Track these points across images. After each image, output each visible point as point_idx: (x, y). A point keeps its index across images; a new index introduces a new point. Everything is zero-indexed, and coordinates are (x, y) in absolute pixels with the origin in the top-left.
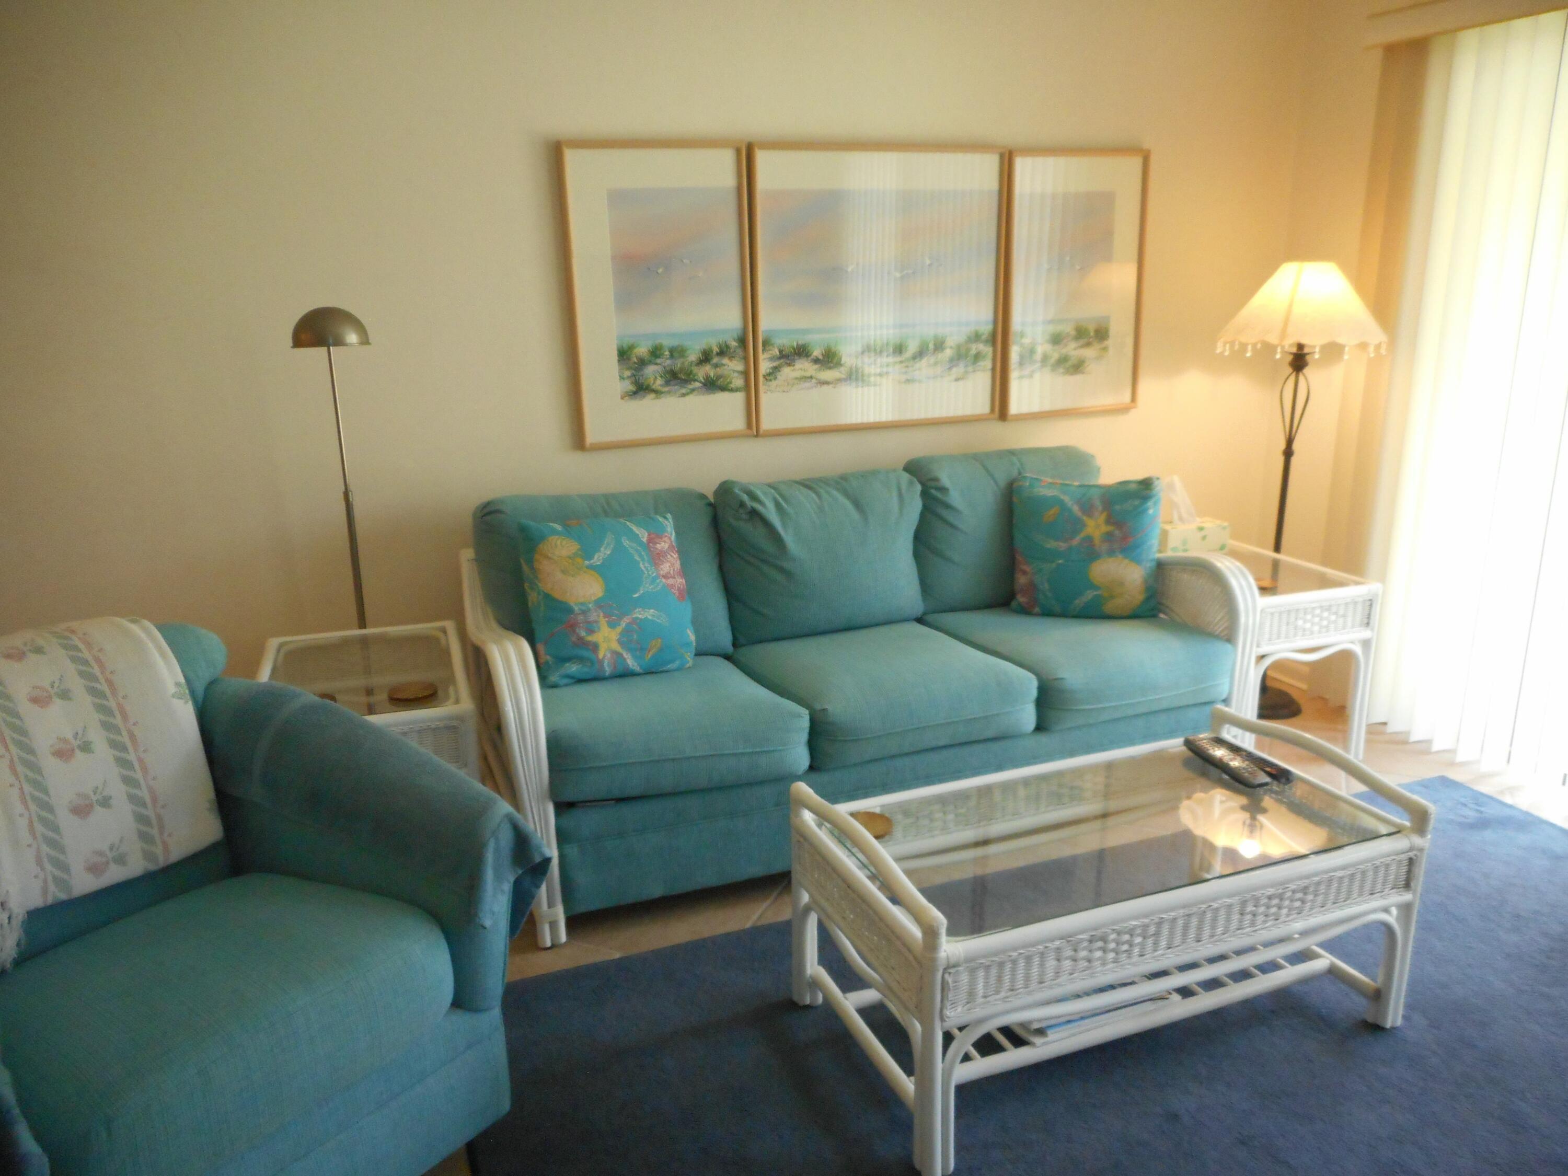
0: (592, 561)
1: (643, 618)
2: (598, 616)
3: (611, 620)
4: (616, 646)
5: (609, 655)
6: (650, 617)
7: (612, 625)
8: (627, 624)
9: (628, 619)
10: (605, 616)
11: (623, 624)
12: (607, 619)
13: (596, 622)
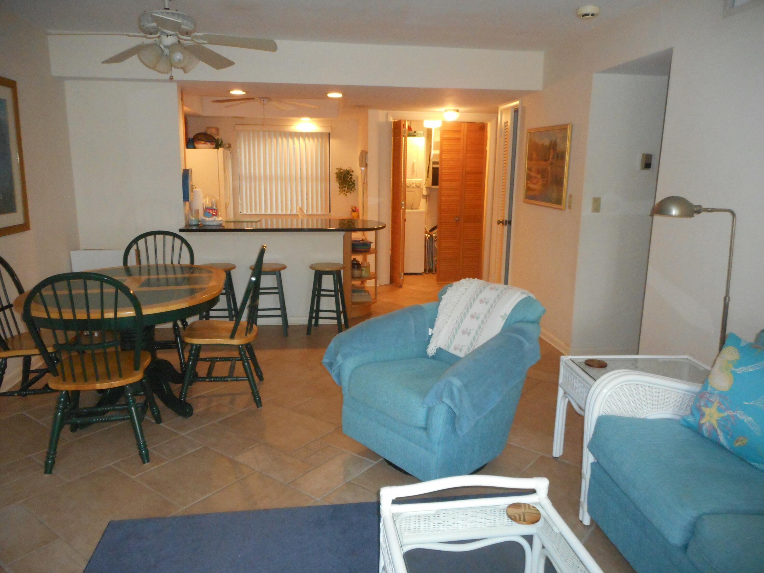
0: (736, 370)
1: (741, 418)
2: (716, 400)
3: (721, 406)
4: (715, 423)
5: (707, 425)
6: (745, 421)
7: (720, 410)
8: (728, 415)
9: (730, 413)
10: (719, 403)
11: (725, 414)
12: (719, 405)
13: (712, 402)
